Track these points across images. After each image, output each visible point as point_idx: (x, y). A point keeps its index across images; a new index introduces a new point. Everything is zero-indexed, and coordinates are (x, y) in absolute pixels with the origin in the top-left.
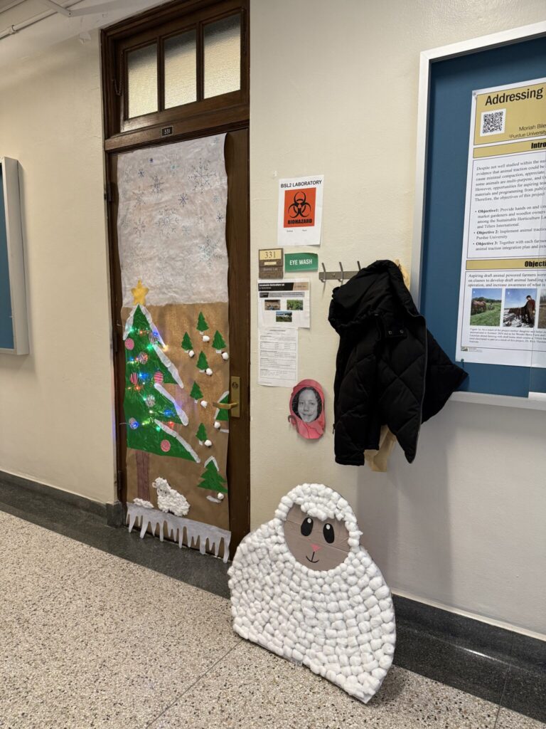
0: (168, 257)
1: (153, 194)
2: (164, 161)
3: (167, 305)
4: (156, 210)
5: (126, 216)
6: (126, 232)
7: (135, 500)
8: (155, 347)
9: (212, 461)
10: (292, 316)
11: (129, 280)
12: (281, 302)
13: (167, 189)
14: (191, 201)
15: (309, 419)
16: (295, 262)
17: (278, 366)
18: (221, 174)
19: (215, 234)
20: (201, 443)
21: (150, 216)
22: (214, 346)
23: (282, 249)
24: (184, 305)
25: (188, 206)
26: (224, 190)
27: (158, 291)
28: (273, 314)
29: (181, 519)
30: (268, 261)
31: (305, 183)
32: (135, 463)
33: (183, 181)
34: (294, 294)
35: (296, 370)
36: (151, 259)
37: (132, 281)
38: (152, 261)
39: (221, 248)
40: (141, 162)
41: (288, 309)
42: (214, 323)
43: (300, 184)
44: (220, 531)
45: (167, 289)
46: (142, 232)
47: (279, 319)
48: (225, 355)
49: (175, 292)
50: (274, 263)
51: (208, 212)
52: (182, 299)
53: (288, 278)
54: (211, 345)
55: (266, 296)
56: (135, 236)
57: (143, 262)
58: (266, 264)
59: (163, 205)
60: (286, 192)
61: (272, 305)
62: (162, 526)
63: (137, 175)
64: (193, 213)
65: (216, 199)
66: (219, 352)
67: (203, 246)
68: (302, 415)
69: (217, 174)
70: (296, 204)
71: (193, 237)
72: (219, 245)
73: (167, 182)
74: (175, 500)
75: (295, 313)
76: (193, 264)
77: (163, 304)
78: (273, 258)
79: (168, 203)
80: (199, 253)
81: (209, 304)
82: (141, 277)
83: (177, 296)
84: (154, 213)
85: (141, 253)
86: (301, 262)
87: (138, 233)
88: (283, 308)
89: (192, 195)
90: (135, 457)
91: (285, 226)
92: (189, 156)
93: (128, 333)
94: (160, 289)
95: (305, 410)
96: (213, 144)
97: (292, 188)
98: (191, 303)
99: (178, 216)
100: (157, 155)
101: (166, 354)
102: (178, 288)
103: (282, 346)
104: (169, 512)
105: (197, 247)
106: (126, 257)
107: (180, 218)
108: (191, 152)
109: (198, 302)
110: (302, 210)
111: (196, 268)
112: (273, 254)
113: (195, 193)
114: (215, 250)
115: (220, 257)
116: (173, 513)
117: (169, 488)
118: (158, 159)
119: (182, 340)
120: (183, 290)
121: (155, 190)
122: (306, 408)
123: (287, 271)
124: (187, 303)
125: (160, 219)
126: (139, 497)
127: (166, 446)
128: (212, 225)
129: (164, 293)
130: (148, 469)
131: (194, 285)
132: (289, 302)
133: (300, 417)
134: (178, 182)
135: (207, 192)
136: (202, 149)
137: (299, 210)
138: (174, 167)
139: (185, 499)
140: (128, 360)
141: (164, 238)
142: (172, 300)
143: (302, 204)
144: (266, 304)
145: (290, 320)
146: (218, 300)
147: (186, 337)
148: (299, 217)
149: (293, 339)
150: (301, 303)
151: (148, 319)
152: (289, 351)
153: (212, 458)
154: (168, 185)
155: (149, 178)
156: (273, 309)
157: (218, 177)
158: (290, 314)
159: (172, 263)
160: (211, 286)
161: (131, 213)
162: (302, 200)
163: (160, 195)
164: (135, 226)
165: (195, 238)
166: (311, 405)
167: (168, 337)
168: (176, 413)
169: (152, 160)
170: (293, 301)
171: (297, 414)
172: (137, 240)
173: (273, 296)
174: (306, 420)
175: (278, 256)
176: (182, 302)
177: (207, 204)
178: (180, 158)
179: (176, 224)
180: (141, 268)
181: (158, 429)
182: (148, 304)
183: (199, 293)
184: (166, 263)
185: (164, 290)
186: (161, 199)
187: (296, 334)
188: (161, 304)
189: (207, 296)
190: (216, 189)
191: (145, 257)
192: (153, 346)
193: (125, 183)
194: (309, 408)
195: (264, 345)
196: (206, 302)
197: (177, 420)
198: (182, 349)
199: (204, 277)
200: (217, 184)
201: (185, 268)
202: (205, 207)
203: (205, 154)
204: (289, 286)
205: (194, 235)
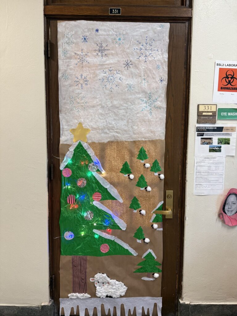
0: (112, 106)
1: (97, 56)
2: (111, 33)
3: (109, 142)
4: (100, 69)
5: (66, 71)
6: (67, 83)
7: (69, 295)
8: (95, 174)
9: (150, 252)
10: (222, 148)
11: (67, 122)
12: (213, 140)
13: (112, 54)
14: (136, 66)
15: (231, 214)
16: (225, 114)
17: (209, 182)
18: (163, 50)
19: (157, 92)
20: (139, 241)
21: (94, 73)
22: (151, 170)
23: (216, 105)
24: (126, 141)
25: (132, 69)
26: (165, 62)
27: (100, 131)
28: (207, 147)
29: (118, 299)
30: (205, 112)
31: (234, 65)
32: (71, 266)
33: (128, 51)
34: (223, 134)
35: (223, 183)
36: (94, 107)
37: (71, 123)
38: (94, 109)
39: (161, 101)
40: (86, 30)
41: (219, 143)
42: (154, 154)
43: (230, 65)
44: (152, 299)
45: (109, 130)
46: (84, 85)
47: (212, 150)
48: (162, 176)
49: (117, 132)
50: (211, 114)
51: (150, 75)
52: (123, 137)
53: (219, 124)
54: (149, 170)
55: (203, 135)
56: (77, 87)
57: (84, 108)
58: (204, 114)
59: (106, 66)
60: (220, 69)
61: (207, 141)
62: (99, 309)
63: (80, 40)
64: (136, 75)
65: (158, 67)
66: (156, 174)
67: (145, 99)
68: (226, 212)
69: (160, 50)
70: (227, 77)
71: (137, 93)
72: (160, 99)
73: (113, 50)
74: (114, 287)
75: (224, 147)
76: (136, 112)
77: (106, 141)
78: (209, 110)
79: (113, 66)
80: (141, 104)
81: (149, 141)
82: (82, 120)
83: (119, 135)
84: (98, 72)
85: (83, 101)
86: (229, 114)
87: (80, 85)
88: (215, 143)
89: (136, 62)
90: (71, 261)
91: (218, 90)
92: (135, 34)
93: (66, 164)
94: (102, 130)
95: (229, 208)
96: (159, 28)
97: (224, 67)
98: (132, 140)
99: (121, 76)
100: (103, 28)
101: (105, 178)
102: (119, 129)
103: (213, 168)
104: (107, 296)
105: (140, 100)
106: (65, 103)
107: (124, 78)
108: (137, 31)
109: (139, 139)
110: (231, 82)
111: (138, 115)
112: (210, 108)
113: (140, 61)
114: (156, 103)
115: (160, 108)
116: (111, 297)
117: (108, 279)
118: (105, 30)
119: (121, 167)
120: (125, 131)
121: (100, 54)
122: (230, 207)
123: (219, 119)
124: (129, 140)
125: (104, 76)
126: (74, 291)
127: (104, 249)
128: (154, 85)
129: (106, 133)
130: (86, 269)
131: (135, 127)
132: (219, 139)
133: (225, 213)
134: (123, 51)
135: (150, 62)
136: (148, 30)
137: (229, 81)
138: (120, 39)
139: (123, 284)
140: (65, 186)
141: (107, 92)
142: (113, 138)
143: (232, 78)
144: (201, 140)
145: (220, 151)
146: (157, 138)
147: (125, 165)
148: (229, 86)
149: (221, 163)
150: (229, 140)
151: (89, 153)
152: (219, 171)
153: (150, 250)
154: (113, 52)
155: (93, 44)
156: (207, 144)
157: (160, 52)
158: (220, 147)
159: (115, 110)
160: (151, 128)
161: (71, 69)
162: (231, 75)
163: (104, 59)
164: (76, 79)
165: (139, 93)
166: (233, 205)
167: (107, 165)
168: (114, 222)
169: (97, 30)
170: (222, 139)
171: (224, 212)
172: (77, 91)
173: (207, 135)
174: (229, 214)
175: (214, 109)
176: (124, 140)
177: (150, 70)
178: (127, 33)
179: (120, 81)
180: (82, 113)
181: (96, 236)
182: (90, 141)
183: (141, 133)
184: (109, 110)
185: (106, 130)
186: (105, 62)
187: (224, 160)
188: (103, 141)
189: (148, 135)
190: (159, 60)
191: (88, 105)
192: (92, 173)
193: (66, 45)
194: (231, 207)
195: (199, 168)
196: (147, 140)
197: (115, 227)
198: (121, 174)
199: (145, 122)
200: (159, 57)
201: (128, 115)
202: (148, 72)
203: (151, 34)
204: (220, 129)
205: (137, 91)
